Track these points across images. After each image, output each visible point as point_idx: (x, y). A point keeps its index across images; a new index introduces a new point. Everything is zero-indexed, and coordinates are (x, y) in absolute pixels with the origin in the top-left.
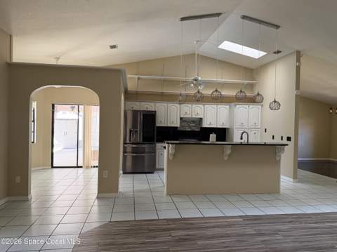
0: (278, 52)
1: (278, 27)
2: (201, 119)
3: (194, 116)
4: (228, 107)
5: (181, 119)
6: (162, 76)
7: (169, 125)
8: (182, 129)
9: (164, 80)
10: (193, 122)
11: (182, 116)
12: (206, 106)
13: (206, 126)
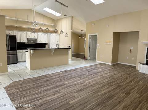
0: (65, 15)
1: (67, 7)
2: (36, 39)
3: (33, 38)
4: (47, 34)
5: (27, 39)
6: (16, 18)
7: (22, 42)
8: (28, 43)
9: (17, 21)
10: (32, 40)
11: (28, 38)
12: (38, 34)
13: (38, 42)
